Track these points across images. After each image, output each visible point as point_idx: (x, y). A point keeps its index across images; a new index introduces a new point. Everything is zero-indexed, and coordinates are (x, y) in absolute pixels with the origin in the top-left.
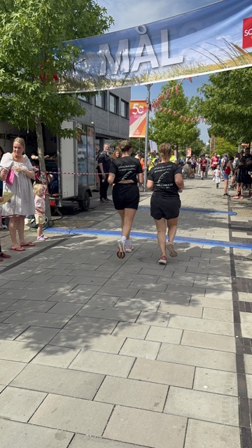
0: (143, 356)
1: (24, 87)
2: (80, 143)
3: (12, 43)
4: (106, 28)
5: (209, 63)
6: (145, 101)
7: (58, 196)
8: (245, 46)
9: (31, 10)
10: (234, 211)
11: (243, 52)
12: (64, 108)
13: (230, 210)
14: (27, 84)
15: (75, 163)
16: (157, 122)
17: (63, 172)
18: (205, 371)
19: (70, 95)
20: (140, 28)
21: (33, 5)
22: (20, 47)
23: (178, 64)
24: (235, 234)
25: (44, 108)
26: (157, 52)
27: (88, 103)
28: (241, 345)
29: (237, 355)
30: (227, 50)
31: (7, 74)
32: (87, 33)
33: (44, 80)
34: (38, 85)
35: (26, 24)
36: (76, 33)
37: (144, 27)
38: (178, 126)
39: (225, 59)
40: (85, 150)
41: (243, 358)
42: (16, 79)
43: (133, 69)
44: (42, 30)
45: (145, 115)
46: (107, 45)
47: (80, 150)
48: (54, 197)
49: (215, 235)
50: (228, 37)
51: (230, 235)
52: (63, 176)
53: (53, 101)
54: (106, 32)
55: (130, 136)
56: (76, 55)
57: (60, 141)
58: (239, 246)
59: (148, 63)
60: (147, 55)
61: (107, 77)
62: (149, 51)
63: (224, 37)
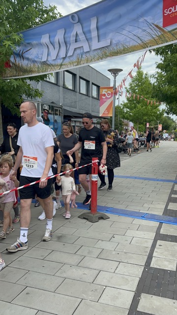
2: (47, 121)
5: (132, 43)
11: (163, 31)
20: (73, 17)
23: (106, 47)
26: (88, 37)
30: (149, 30)
39: (147, 39)
43: (68, 55)
59: (81, 49)
60: (80, 41)
61: (48, 62)
62: (82, 37)
63: (145, 18)
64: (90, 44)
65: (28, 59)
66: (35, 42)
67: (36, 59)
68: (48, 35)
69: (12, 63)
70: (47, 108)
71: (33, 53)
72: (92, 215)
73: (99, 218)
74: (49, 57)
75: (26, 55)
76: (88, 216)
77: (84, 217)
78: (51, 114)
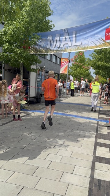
0: (55, 161)
1: (16, 51)
2: (39, 74)
3: (12, 33)
4: (52, 29)
5: (91, 45)
6: (67, 59)
7: (28, 96)
8: (106, 39)
9: (21, 20)
10: (102, 106)
11: (105, 42)
12: (32, 60)
13: (100, 106)
14: (18, 50)
15: (36, 83)
16: (73, 67)
17: (31, 86)
18: (79, 167)
19: (35, 55)
20: (64, 30)
21: (22, 19)
22: (16, 35)
23: (79, 45)
24: (101, 116)
25: (24, 60)
26: (71, 40)
27: (44, 58)
28: (95, 159)
29: (92, 162)
30: (99, 41)
31: (9, 45)
32: (44, 30)
33: (25, 48)
34: (22, 50)
35: (19, 26)
36: (39, 30)
37: (66, 29)
38: (81, 70)
39: (98, 44)
40: (41, 77)
41: (95, 163)
42: (13, 47)
43: (61, 46)
44: (25, 29)
45: (67, 64)
46: (51, 36)
47: (38, 77)
48: (26, 96)
49: (92, 115)
50: (100, 36)
51: (99, 116)
52: (31, 88)
53: (28, 57)
54: (51, 30)
55: (61, 73)
56: (38, 39)
57: (30, 73)
58: (101, 121)
59: (67, 44)
60: (67, 41)
62: (68, 39)
63: (98, 35)
64: (72, 42)
66: (44, 39)
67: (44, 46)
74: (51, 46)
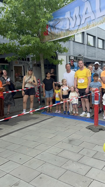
2: (73, 66)
26: (93, 10)
59: (90, 18)
60: (88, 13)
61: (70, 30)
62: (90, 10)
64: (95, 14)
65: (58, 29)
66: (61, 18)
67: (62, 28)
68: (69, 12)
69: (50, 32)
70: (73, 58)
71: (61, 25)
72: (95, 127)
73: (99, 129)
74: (70, 26)
75: (57, 27)
76: (92, 128)
77: (89, 128)
78: (75, 62)
